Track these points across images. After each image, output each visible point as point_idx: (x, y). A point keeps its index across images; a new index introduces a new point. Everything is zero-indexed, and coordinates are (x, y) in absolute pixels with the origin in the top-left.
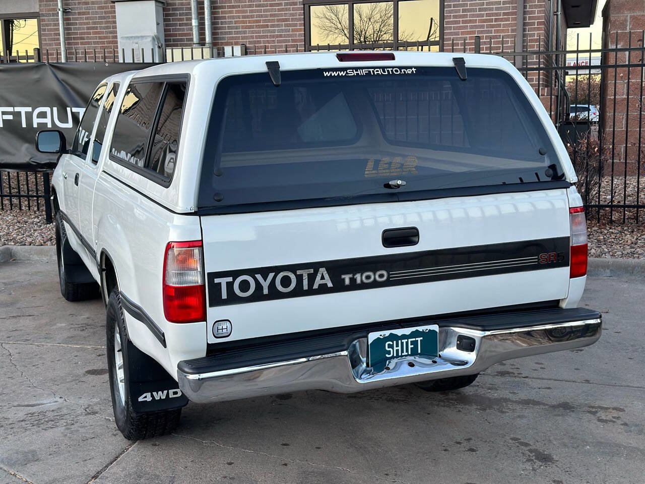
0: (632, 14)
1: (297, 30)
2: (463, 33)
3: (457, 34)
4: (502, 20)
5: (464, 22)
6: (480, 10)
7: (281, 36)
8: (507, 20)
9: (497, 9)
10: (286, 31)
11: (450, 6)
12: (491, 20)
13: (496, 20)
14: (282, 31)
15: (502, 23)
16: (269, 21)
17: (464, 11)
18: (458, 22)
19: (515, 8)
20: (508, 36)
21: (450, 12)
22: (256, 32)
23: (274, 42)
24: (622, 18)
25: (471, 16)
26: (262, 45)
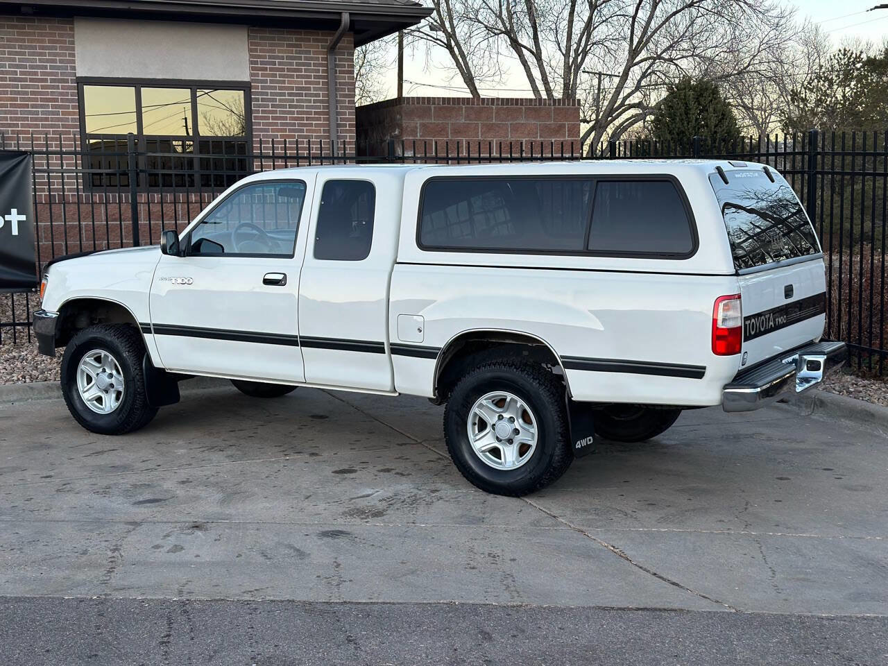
0: (422, 122)
1: (69, 113)
2: (273, 130)
3: (267, 130)
4: (313, 119)
5: (274, 118)
6: (290, 107)
7: (46, 119)
8: (319, 119)
9: (307, 107)
10: (53, 113)
11: (257, 100)
12: (302, 119)
13: (308, 119)
14: (49, 113)
15: (314, 122)
16: (29, 99)
17: (273, 106)
18: (268, 118)
19: (328, 107)
21: (259, 106)
22: (11, 112)
23: (37, 126)
24: (413, 125)
25: (282, 112)
26: (20, 129)
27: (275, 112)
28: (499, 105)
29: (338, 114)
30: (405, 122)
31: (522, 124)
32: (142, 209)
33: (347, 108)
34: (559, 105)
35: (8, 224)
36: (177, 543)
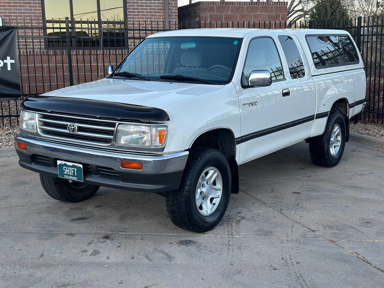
0: (210, 14)
1: (37, 10)
2: (137, 18)
3: (135, 18)
4: (157, 12)
5: (138, 12)
6: (146, 6)
7: (26, 13)
8: (160, 12)
9: (154, 6)
10: (29, 10)
11: (130, 3)
12: (152, 12)
13: (154, 12)
14: (27, 10)
16: (17, 3)
17: (137, 6)
18: (134, 12)
19: (164, 6)
20: (161, 21)
21: (130, 6)
22: (8, 9)
23: (21, 16)
24: (205, 16)
25: (142, 9)
26: (13, 18)
27: (139, 9)
28: (247, 5)
29: (169, 9)
30: (202, 14)
31: (259, 14)
32: (74, 58)
33: (173, 6)
34: (277, 5)
35: (5, 64)
36: (96, 249)
